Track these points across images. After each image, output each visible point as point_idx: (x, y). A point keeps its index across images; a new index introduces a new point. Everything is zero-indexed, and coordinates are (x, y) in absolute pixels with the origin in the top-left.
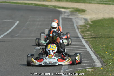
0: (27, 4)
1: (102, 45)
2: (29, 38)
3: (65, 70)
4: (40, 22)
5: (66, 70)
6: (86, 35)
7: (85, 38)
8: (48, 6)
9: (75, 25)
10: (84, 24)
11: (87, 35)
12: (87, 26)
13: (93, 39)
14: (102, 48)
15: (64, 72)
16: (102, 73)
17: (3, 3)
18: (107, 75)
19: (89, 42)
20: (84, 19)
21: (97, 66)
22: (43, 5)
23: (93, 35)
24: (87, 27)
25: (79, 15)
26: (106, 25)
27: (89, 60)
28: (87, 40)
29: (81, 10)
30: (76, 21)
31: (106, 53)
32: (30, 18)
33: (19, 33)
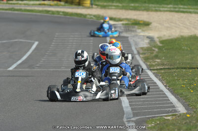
0: (50, 13)
1: (183, 80)
2: (59, 70)
4: (75, 41)
5: (131, 118)
6: (153, 63)
7: (152, 68)
8: (85, 16)
9: (133, 48)
10: (149, 46)
11: (156, 64)
12: (153, 48)
13: (166, 71)
14: (184, 84)
15: (129, 122)
16: (190, 122)
17: (10, 12)
19: (160, 75)
20: (148, 37)
21: (179, 112)
22: (77, 14)
23: (166, 65)
24: (154, 50)
25: (139, 31)
26: (186, 48)
29: (142, 22)
30: (134, 40)
31: (191, 92)
32: (56, 36)
33: (41, 61)
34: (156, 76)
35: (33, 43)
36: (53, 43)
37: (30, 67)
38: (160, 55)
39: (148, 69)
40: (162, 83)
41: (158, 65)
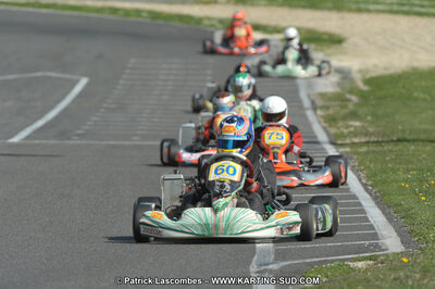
0: (121, 13)
1: (408, 171)
2: (127, 143)
3: (265, 265)
4: (171, 78)
5: (268, 264)
6: (345, 131)
7: (339, 142)
8: (199, 21)
9: (303, 94)
10: (338, 90)
11: (350, 132)
12: (348, 96)
13: (372, 148)
14: (406, 181)
15: (261, 274)
16: (407, 277)
17: (30, 9)
18: (426, 285)
19: (355, 157)
20: (339, 71)
21: (387, 249)
22: (181, 18)
23: (372, 134)
24: (349, 100)
26: (422, 96)
27: (355, 228)
28: (348, 149)
29: (326, 37)
31: (419, 201)
32: (130, 66)
33: (89, 123)
34: (348, 159)
35: (76, 82)
36: (121, 82)
37: (63, 135)
38: (361, 111)
40: (358, 176)
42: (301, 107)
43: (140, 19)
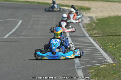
0: (29, 2)
1: (111, 43)
2: (35, 37)
5: (79, 67)
6: (93, 33)
7: (92, 36)
10: (90, 22)
11: (94, 33)
12: (93, 24)
13: (101, 37)
14: (111, 45)
15: (78, 69)
16: (116, 69)
17: (5, 2)
19: (97, 40)
20: (89, 17)
21: (109, 62)
23: (100, 34)
24: (93, 25)
25: (84, 13)
26: (112, 23)
27: (100, 57)
29: (85, 8)
31: (116, 50)
32: (33, 17)
33: (24, 32)
34: (95, 40)
35: (19, 21)
36: (31, 21)
37: (18, 36)
38: (97, 28)
39: (90, 37)
40: (98, 45)
41: (96, 34)
42: (80, 27)
43: (35, 4)
